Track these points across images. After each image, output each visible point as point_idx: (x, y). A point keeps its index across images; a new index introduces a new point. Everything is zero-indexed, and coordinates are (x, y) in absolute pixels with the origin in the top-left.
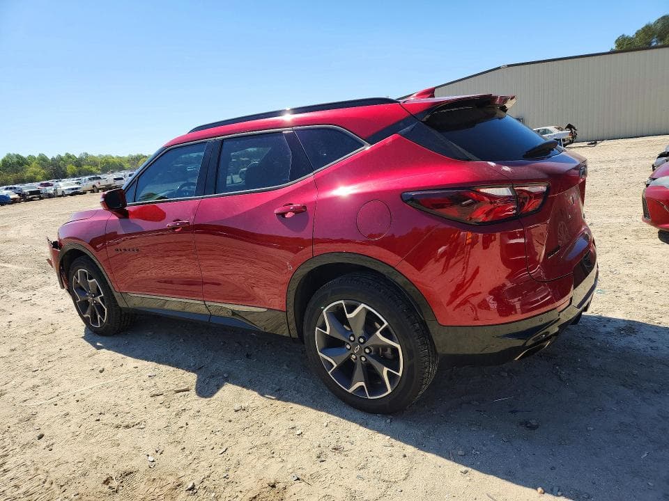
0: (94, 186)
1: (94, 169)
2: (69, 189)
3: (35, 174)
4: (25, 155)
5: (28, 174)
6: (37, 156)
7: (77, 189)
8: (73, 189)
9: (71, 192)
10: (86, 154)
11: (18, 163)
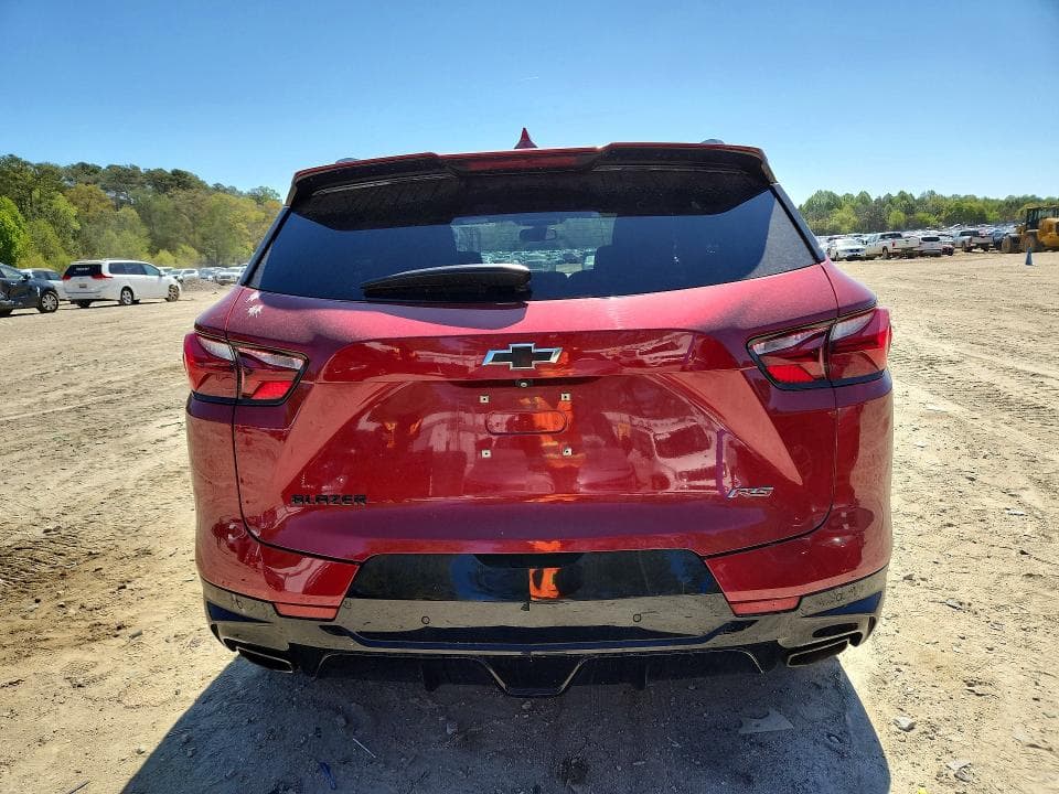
0: (885, 248)
1: (932, 219)
2: (846, 251)
3: (842, 223)
4: (840, 193)
5: (833, 223)
6: (856, 194)
7: (858, 250)
8: (851, 251)
9: (847, 255)
10: (933, 193)
11: (828, 204)
